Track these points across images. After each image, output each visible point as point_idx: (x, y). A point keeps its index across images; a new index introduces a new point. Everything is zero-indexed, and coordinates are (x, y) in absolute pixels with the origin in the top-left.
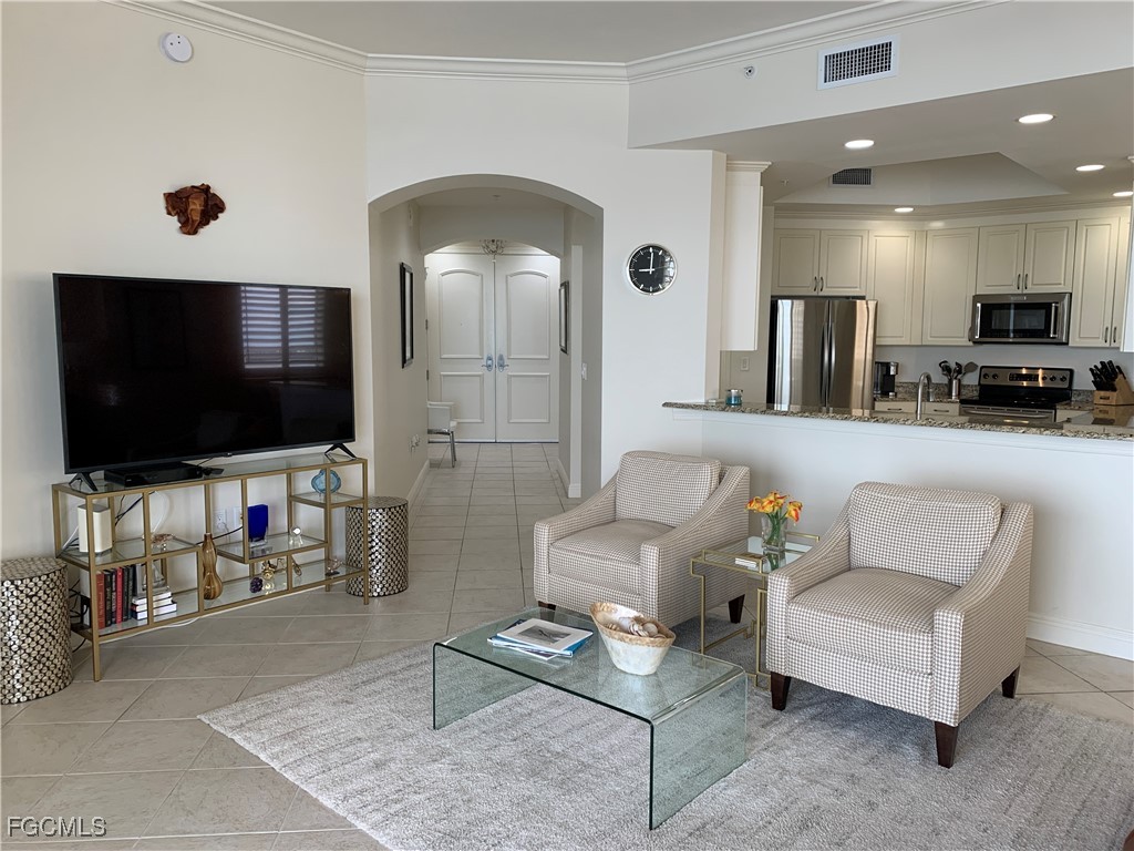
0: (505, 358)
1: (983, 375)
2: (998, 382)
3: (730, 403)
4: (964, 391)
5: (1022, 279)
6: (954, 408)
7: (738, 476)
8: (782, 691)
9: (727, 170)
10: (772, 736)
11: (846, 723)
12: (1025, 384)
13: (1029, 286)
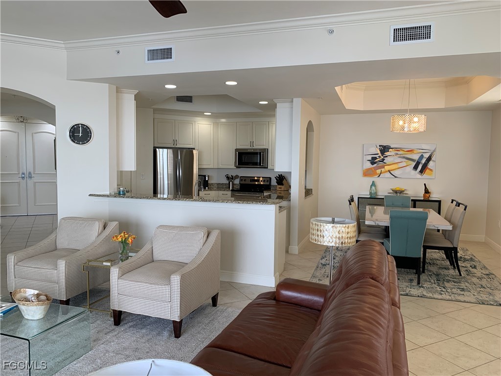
0: (32, 173)
1: (241, 180)
2: (246, 183)
3: (120, 194)
4: (235, 186)
5: (252, 143)
6: (229, 193)
7: (113, 226)
8: (118, 317)
9: (117, 92)
10: (108, 337)
11: (144, 326)
12: (256, 183)
13: (254, 146)
